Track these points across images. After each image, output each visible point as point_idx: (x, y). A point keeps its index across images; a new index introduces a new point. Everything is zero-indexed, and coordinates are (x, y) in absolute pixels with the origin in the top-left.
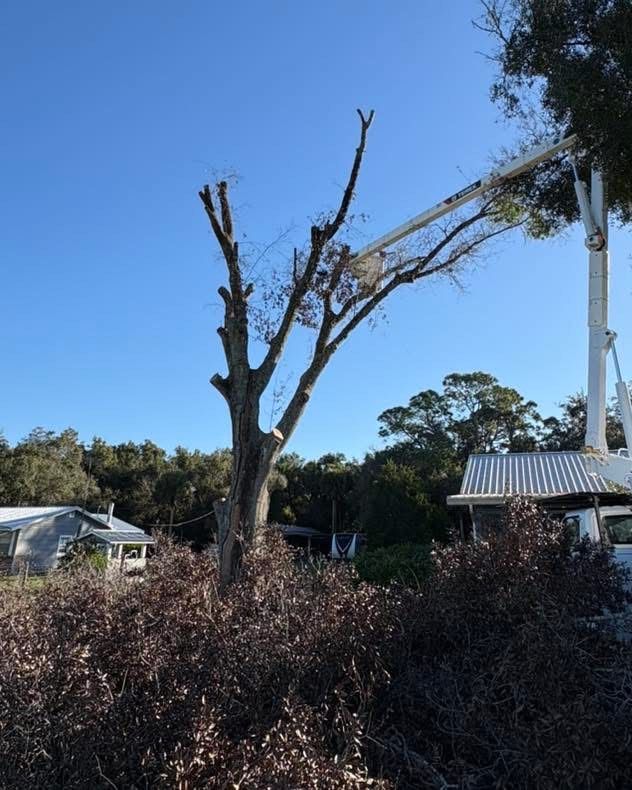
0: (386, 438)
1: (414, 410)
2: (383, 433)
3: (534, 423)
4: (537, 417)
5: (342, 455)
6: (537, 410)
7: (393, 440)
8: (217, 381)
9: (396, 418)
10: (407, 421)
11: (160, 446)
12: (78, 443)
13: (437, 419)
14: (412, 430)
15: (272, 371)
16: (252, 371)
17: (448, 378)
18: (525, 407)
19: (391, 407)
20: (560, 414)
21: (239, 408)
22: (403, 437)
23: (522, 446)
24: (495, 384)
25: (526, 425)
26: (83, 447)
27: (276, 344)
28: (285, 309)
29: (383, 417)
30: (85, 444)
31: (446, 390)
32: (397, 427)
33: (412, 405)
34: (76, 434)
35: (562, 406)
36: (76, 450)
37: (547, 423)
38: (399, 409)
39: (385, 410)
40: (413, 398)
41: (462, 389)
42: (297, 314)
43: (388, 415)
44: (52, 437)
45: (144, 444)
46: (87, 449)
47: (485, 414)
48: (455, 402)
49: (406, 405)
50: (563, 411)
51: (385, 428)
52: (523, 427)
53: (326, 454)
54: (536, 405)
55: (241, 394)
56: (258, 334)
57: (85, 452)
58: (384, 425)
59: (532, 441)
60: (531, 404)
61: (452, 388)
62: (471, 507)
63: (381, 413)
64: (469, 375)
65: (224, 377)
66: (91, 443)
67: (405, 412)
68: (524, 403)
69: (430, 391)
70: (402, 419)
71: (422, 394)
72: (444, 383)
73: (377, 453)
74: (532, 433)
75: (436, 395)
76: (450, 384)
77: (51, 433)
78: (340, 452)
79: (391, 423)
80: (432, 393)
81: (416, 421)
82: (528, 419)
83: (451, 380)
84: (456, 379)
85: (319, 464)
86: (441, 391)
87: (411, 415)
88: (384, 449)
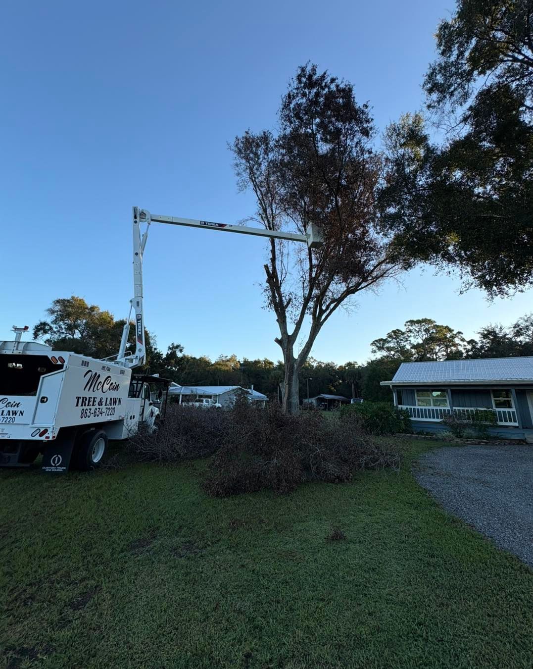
0: (375, 354)
1: (389, 339)
2: (374, 352)
3: (461, 343)
4: (463, 340)
5: (356, 362)
6: (463, 336)
7: (379, 355)
8: (277, 341)
9: (380, 344)
10: (387, 345)
11: (271, 360)
12: (237, 360)
13: (403, 343)
14: (389, 349)
15: (297, 335)
16: (289, 336)
17: (407, 322)
18: (456, 334)
19: (377, 339)
20: (477, 338)
21: (285, 350)
22: (384, 353)
23: (454, 356)
24: (435, 324)
25: (457, 344)
26: (239, 362)
27: (299, 325)
28: (301, 311)
29: (373, 343)
30: (240, 361)
31: (407, 329)
32: (380, 348)
33: (389, 337)
34: (236, 357)
35: (479, 333)
36: (237, 363)
37: (469, 343)
38: (381, 340)
39: (374, 340)
40: (389, 334)
41: (416, 327)
42: (306, 311)
43: (376, 342)
44: (228, 358)
45: (264, 359)
46: (242, 363)
47: (431, 340)
48: (412, 335)
49: (384, 338)
50: (480, 335)
51: (375, 349)
52: (455, 345)
53: (348, 362)
54: (462, 333)
55: (286, 345)
56: (291, 321)
57: (241, 364)
58: (375, 348)
59: (461, 353)
60: (459, 333)
61: (410, 327)
62: (391, 386)
63: (372, 342)
64: (419, 320)
65: (279, 339)
66: (243, 360)
67: (385, 341)
68: (455, 332)
69: (397, 330)
70: (383, 344)
71: (393, 332)
72: (405, 325)
73: (371, 361)
74: (461, 349)
75: (402, 332)
76: (409, 325)
77: (226, 357)
78: (355, 361)
79: (377, 346)
80: (399, 330)
81: (391, 345)
82: (457, 341)
83: (409, 323)
84: (412, 322)
85: (345, 367)
86: (404, 329)
87: (389, 342)
88: (375, 359)
